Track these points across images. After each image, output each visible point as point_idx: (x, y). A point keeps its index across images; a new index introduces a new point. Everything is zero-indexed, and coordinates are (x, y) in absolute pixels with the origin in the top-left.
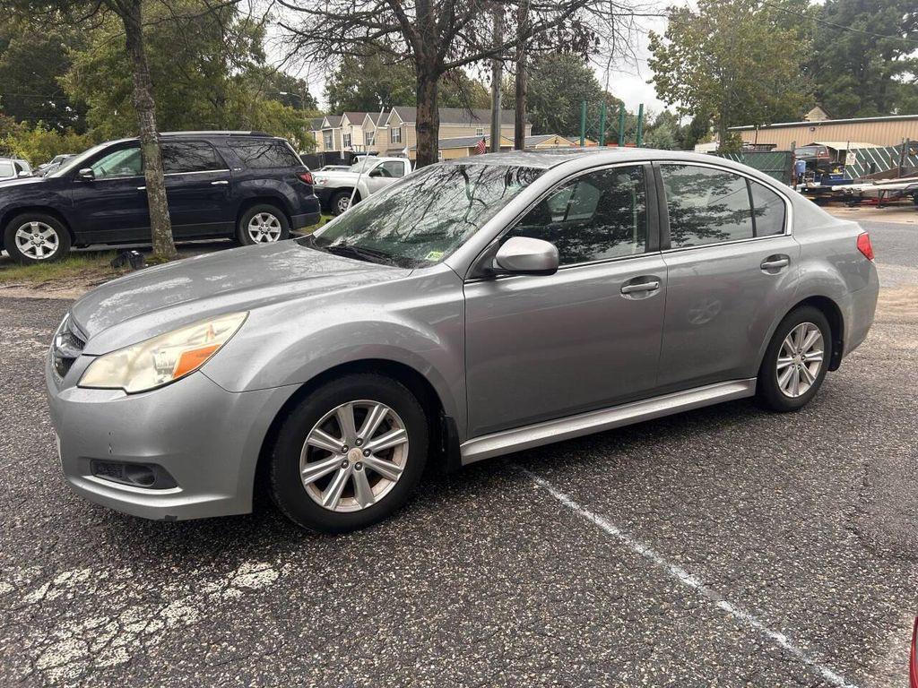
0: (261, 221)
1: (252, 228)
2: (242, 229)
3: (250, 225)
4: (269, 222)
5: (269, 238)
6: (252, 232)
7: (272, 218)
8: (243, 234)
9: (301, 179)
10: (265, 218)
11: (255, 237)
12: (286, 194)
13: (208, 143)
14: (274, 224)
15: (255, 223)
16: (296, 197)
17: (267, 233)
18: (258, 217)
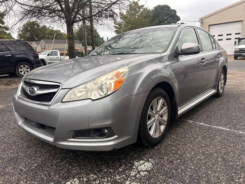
0: (23, 68)
1: (20, 70)
2: (17, 70)
3: (19, 69)
4: (25, 68)
5: (26, 72)
6: (20, 71)
7: (27, 66)
8: (17, 72)
9: (35, 54)
10: (24, 67)
11: (21, 72)
12: (31, 59)
13: (2, 43)
14: (27, 68)
15: (21, 68)
16: (34, 59)
17: (25, 71)
18: (22, 66)
